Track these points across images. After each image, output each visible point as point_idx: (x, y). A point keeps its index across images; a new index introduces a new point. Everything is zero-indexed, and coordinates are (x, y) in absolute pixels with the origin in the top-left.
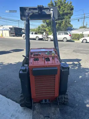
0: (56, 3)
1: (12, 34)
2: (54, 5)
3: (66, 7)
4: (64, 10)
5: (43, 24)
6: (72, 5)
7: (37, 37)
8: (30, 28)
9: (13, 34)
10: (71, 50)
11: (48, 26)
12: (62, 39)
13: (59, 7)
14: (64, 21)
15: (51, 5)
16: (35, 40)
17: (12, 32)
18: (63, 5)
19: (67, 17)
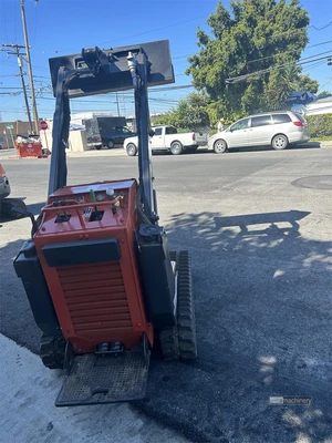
0: (237, 11)
1: (91, 140)
2: (233, 17)
3: (277, 18)
4: (271, 31)
5: (196, 92)
6: (299, 9)
7: (174, 143)
8: (151, 115)
9: (96, 141)
10: (286, 179)
11: (214, 97)
12: (269, 142)
13: (252, 22)
14: (273, 71)
15: (219, 19)
16: (170, 153)
17: (91, 134)
18: (267, 13)
19: (284, 55)
